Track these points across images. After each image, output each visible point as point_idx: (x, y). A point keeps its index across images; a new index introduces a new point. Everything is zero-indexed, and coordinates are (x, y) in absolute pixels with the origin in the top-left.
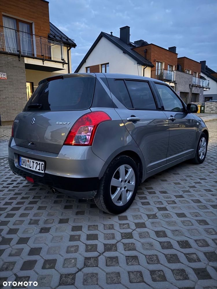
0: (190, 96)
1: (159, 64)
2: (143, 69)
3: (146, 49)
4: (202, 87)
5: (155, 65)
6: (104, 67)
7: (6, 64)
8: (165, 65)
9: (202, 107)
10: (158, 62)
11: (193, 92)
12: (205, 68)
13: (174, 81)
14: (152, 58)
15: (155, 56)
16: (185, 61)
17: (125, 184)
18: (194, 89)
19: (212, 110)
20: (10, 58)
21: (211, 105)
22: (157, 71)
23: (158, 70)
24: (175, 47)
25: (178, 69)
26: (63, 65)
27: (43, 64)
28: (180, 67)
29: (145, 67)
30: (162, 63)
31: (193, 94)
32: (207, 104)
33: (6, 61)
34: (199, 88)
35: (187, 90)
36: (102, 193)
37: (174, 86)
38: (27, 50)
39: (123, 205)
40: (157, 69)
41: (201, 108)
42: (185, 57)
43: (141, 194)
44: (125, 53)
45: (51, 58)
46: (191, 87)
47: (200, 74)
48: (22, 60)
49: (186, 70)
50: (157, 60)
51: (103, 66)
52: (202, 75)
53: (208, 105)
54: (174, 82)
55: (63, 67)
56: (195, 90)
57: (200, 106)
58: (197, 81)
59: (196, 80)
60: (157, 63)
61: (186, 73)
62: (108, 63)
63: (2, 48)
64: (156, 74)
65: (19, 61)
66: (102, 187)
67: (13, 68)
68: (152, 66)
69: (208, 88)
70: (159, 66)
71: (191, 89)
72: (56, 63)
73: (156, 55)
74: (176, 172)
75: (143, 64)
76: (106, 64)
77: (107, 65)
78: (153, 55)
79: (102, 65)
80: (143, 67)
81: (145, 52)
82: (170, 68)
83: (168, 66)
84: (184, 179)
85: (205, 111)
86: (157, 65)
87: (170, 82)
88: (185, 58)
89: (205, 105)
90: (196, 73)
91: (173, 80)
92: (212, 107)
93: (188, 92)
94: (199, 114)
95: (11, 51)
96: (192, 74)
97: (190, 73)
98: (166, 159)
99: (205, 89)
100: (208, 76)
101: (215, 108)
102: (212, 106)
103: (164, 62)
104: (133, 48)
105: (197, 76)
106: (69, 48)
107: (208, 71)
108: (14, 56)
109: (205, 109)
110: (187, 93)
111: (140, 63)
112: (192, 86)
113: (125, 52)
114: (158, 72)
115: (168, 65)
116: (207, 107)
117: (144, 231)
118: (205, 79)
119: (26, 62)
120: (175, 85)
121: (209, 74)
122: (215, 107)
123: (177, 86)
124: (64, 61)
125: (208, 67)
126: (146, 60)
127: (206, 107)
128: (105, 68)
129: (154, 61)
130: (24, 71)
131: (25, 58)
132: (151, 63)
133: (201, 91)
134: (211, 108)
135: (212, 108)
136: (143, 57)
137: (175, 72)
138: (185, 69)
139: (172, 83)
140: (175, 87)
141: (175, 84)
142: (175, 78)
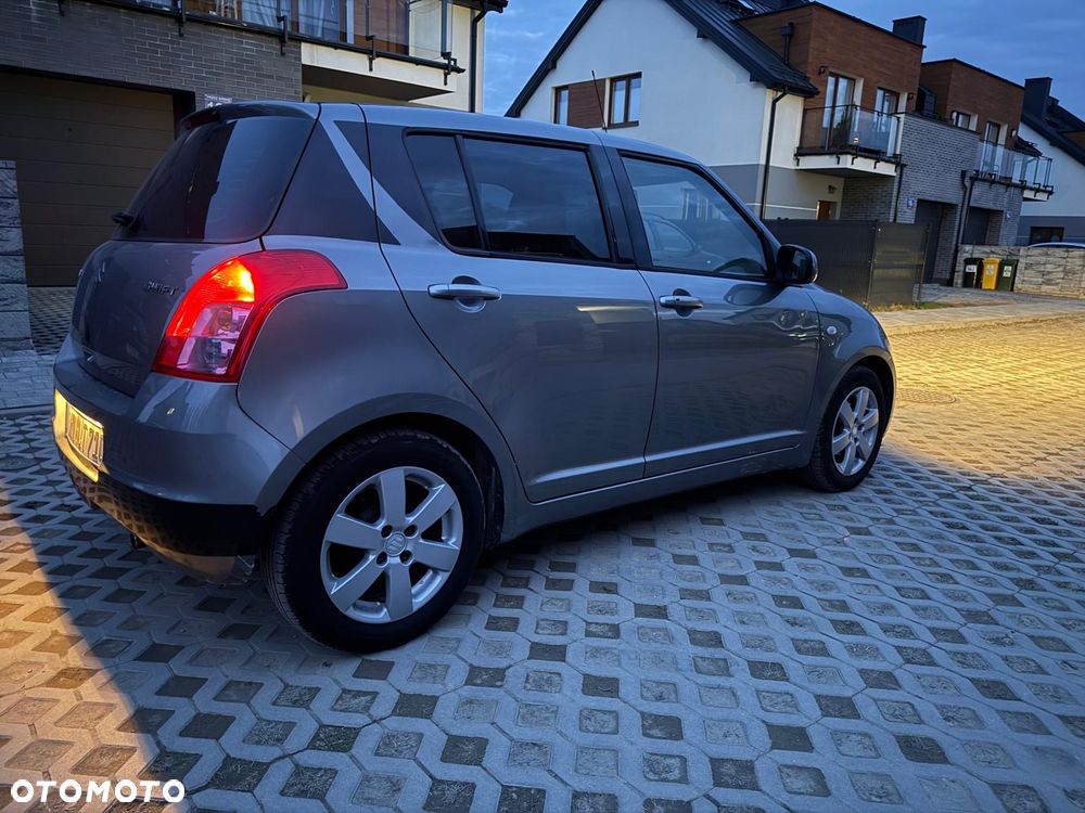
0: (959, 219)
1: (843, 83)
2: (771, 100)
3: (791, 24)
4: (1016, 186)
5: (820, 89)
6: (621, 89)
7: (233, 65)
8: (863, 90)
9: (1006, 268)
10: (837, 77)
11: (975, 205)
12: (1045, 109)
13: (895, 156)
14: (810, 60)
15: (824, 52)
16: (953, 76)
17: (405, 543)
18: (979, 190)
19: (1048, 282)
20: (249, 44)
21: (1043, 259)
22: (827, 111)
23: (834, 107)
24: (919, 17)
25: (919, 109)
26: (446, 75)
27: (371, 70)
28: (929, 99)
29: (780, 94)
30: (852, 81)
31: (973, 210)
32: (1031, 255)
33: (236, 54)
34: (1002, 189)
35: (952, 195)
36: (280, 568)
37: (894, 174)
38: (322, 16)
39: (388, 620)
40: (828, 103)
41: (1000, 271)
42: (955, 60)
43: (516, 587)
44: (704, 37)
45: (406, 49)
46: (967, 184)
47: (1014, 132)
48: (291, 52)
49: (955, 114)
50: (831, 69)
51: (619, 83)
52: (1025, 133)
53: (1029, 260)
54: (896, 160)
55: (446, 84)
56: (982, 197)
57: (998, 261)
58: (998, 161)
59: (994, 156)
60: (831, 80)
61: (956, 126)
62: (638, 75)
63: (226, 8)
64: (826, 124)
65: (283, 54)
66: (283, 547)
67: (258, 81)
68: (809, 93)
69: (1044, 191)
70: (838, 93)
71: (967, 192)
72: (419, 66)
73: (828, 50)
74: (711, 516)
75: (773, 84)
76: (631, 79)
77: (634, 81)
78: (817, 48)
79: (614, 80)
80: (770, 95)
81: (785, 36)
82: (886, 104)
83: (880, 94)
84: (725, 546)
85: (1018, 284)
86: (830, 87)
87: (878, 161)
88: (955, 64)
89: (1021, 260)
90: (999, 126)
91: (890, 152)
92: (1049, 268)
93: (954, 202)
94: (990, 293)
95: (263, 21)
96: (979, 132)
97: (973, 127)
98: (640, 460)
99: (1028, 194)
100: (1054, 143)
101: (1062, 275)
102: (1048, 266)
103: (862, 76)
104: (741, 20)
105: (1002, 139)
106: (478, 13)
107: (1058, 122)
108: (264, 37)
109: (1018, 275)
110: (950, 207)
111: (759, 76)
112: (974, 179)
113: (706, 33)
114: (832, 116)
115: (880, 88)
116: (1028, 266)
117: (410, 729)
118: (1037, 154)
119: (306, 60)
120: (899, 170)
121: (1060, 133)
122: (1060, 269)
123: (904, 177)
124: (450, 59)
125: (1059, 104)
126: (787, 65)
127: (1021, 266)
128: (624, 92)
129: (820, 73)
130: (296, 92)
131: (303, 45)
132: (806, 79)
133: (1011, 203)
134: (1043, 274)
135: (1049, 273)
136: (777, 55)
137: (902, 120)
138: (949, 108)
139: (887, 161)
140: (897, 179)
141: (900, 166)
142: (899, 142)
